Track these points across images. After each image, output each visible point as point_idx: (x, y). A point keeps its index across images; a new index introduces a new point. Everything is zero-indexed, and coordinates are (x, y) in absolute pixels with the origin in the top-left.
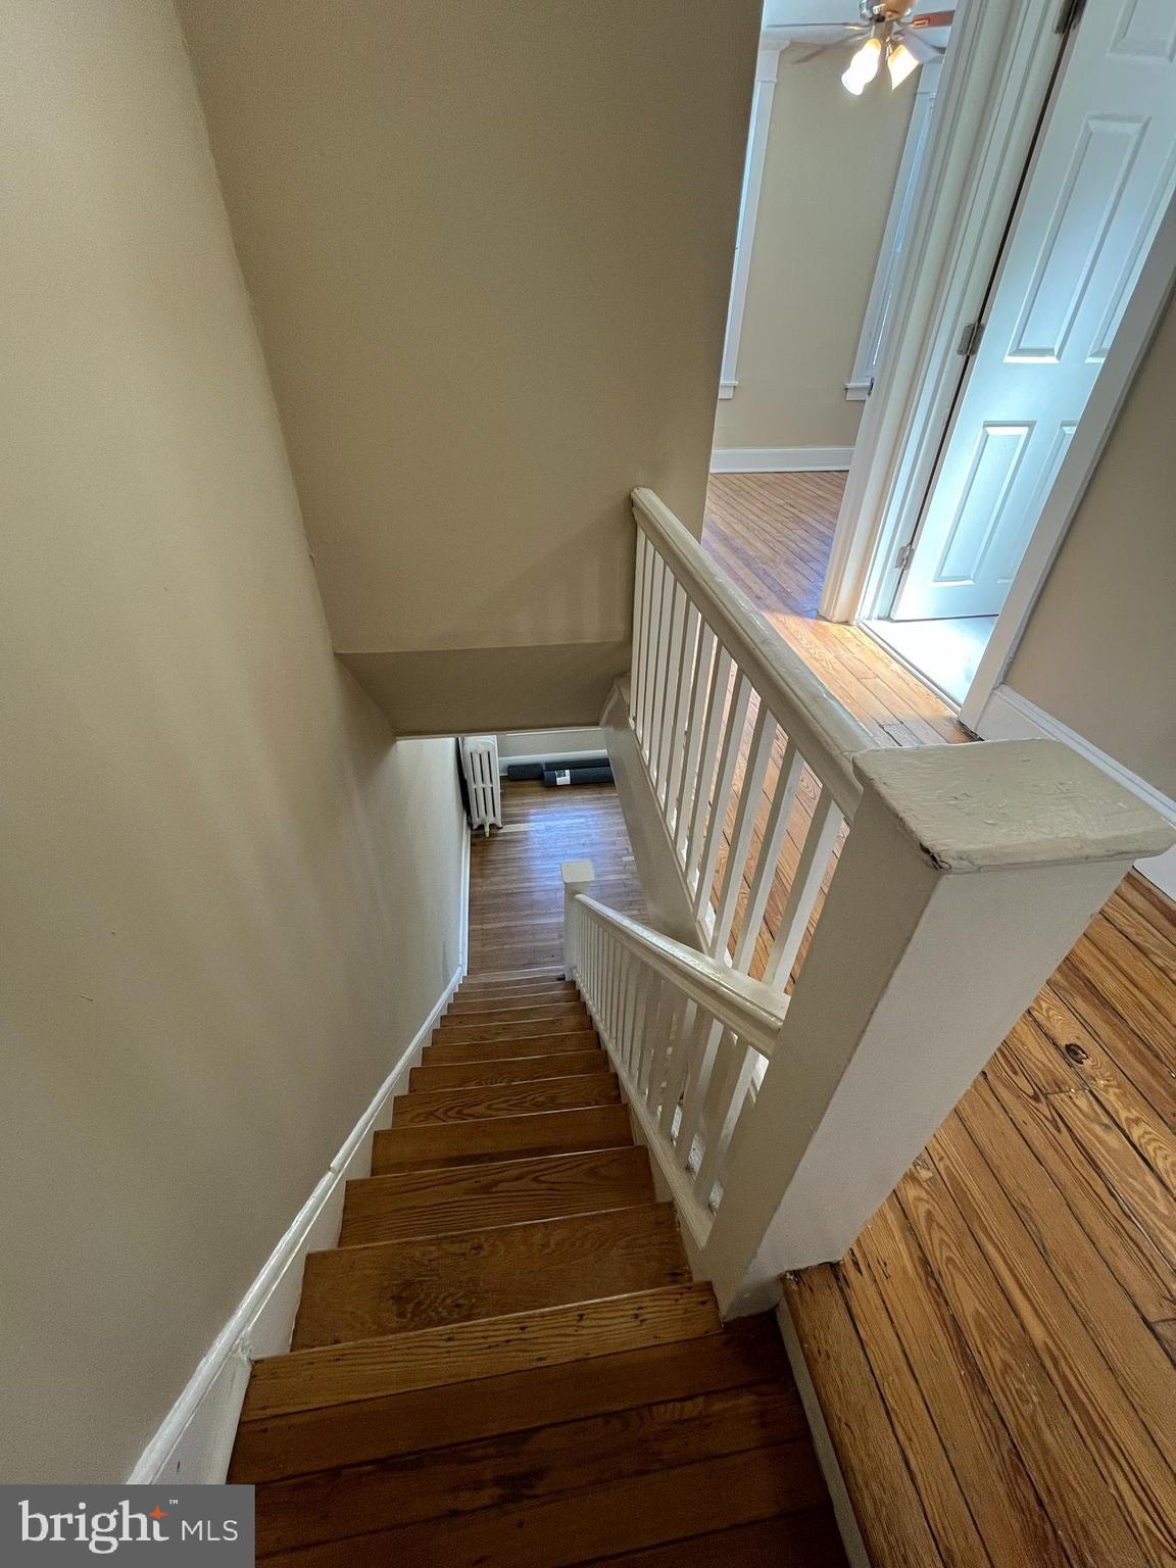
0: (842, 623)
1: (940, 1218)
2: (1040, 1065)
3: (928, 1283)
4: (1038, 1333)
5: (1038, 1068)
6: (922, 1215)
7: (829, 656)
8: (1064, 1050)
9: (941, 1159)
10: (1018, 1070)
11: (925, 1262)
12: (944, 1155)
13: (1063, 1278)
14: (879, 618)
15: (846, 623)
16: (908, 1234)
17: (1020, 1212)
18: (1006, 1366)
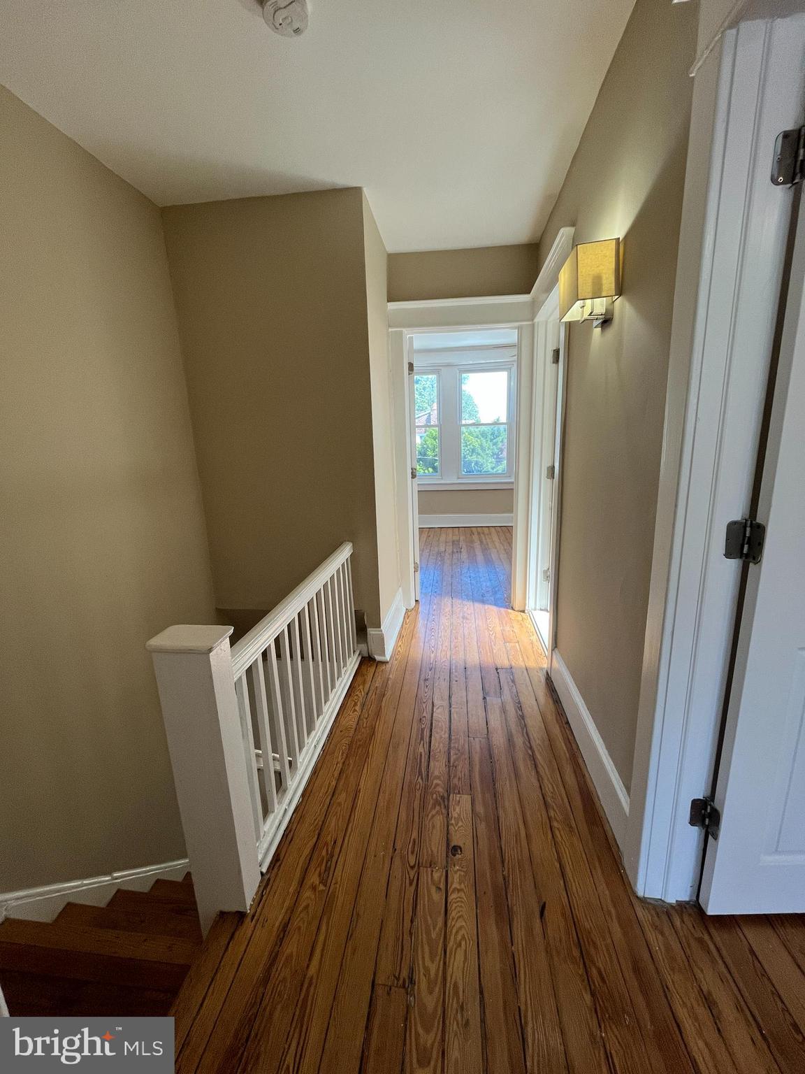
0: (521, 611)
1: (311, 910)
2: (430, 852)
3: (280, 933)
4: (312, 971)
5: (427, 852)
6: (305, 904)
7: (498, 629)
8: (450, 848)
9: (336, 883)
10: (415, 853)
11: (286, 925)
12: (339, 883)
13: (349, 951)
14: (541, 610)
15: (523, 611)
16: (289, 912)
17: (354, 916)
18: (284, 979)
